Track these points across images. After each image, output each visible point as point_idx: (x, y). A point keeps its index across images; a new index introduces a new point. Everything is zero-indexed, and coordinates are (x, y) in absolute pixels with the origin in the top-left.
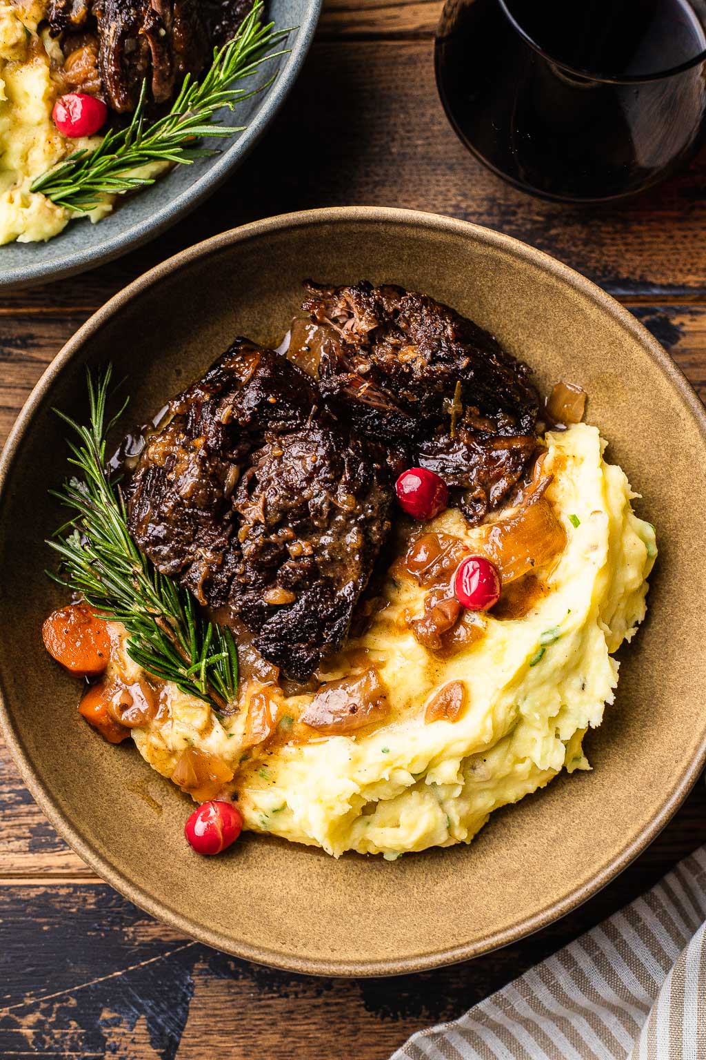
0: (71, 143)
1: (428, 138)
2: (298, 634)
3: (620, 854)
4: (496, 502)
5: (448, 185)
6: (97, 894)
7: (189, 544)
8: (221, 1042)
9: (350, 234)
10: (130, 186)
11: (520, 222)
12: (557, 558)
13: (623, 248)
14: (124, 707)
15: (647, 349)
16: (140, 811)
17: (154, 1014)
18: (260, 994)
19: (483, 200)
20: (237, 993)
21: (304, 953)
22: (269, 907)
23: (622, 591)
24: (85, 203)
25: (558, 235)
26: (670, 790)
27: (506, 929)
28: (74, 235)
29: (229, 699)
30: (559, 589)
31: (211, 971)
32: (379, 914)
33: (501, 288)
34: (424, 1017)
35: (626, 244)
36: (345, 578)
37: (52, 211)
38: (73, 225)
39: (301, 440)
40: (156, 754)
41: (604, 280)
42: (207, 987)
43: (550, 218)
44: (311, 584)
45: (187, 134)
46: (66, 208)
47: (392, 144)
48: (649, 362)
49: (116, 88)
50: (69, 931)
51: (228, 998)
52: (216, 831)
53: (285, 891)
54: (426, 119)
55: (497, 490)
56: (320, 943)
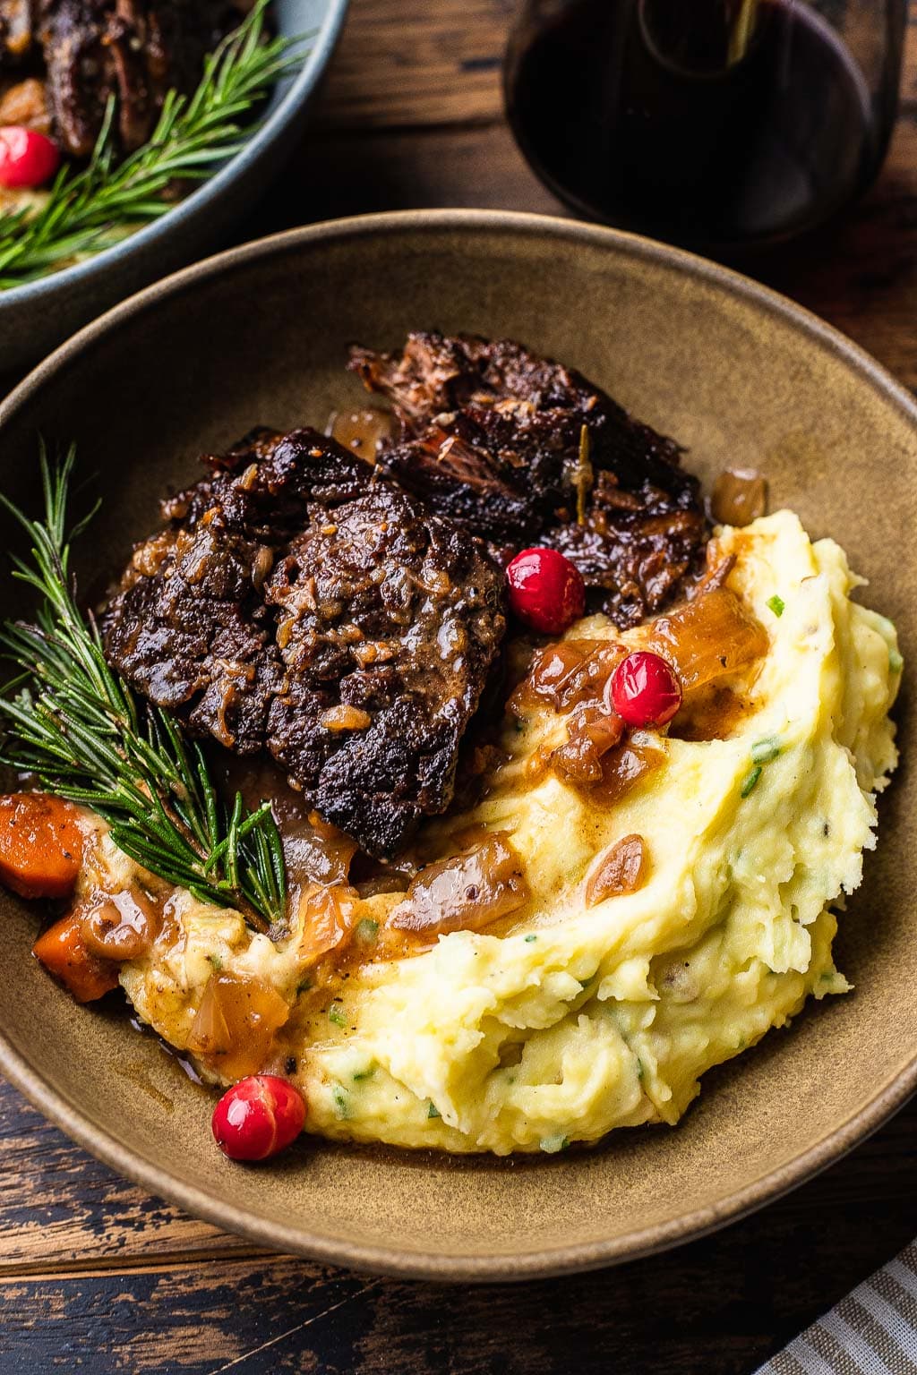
0: (10, 200)
2: (377, 775)
4: (656, 602)
7: (201, 658)
12: (758, 664)
14: (107, 926)
16: (138, 1101)
23: (862, 705)
29: (272, 916)
30: (769, 704)
36: (444, 695)
39: (362, 509)
40: (160, 1003)
44: (393, 700)
49: (72, 119)
52: (265, 1111)
55: (656, 586)
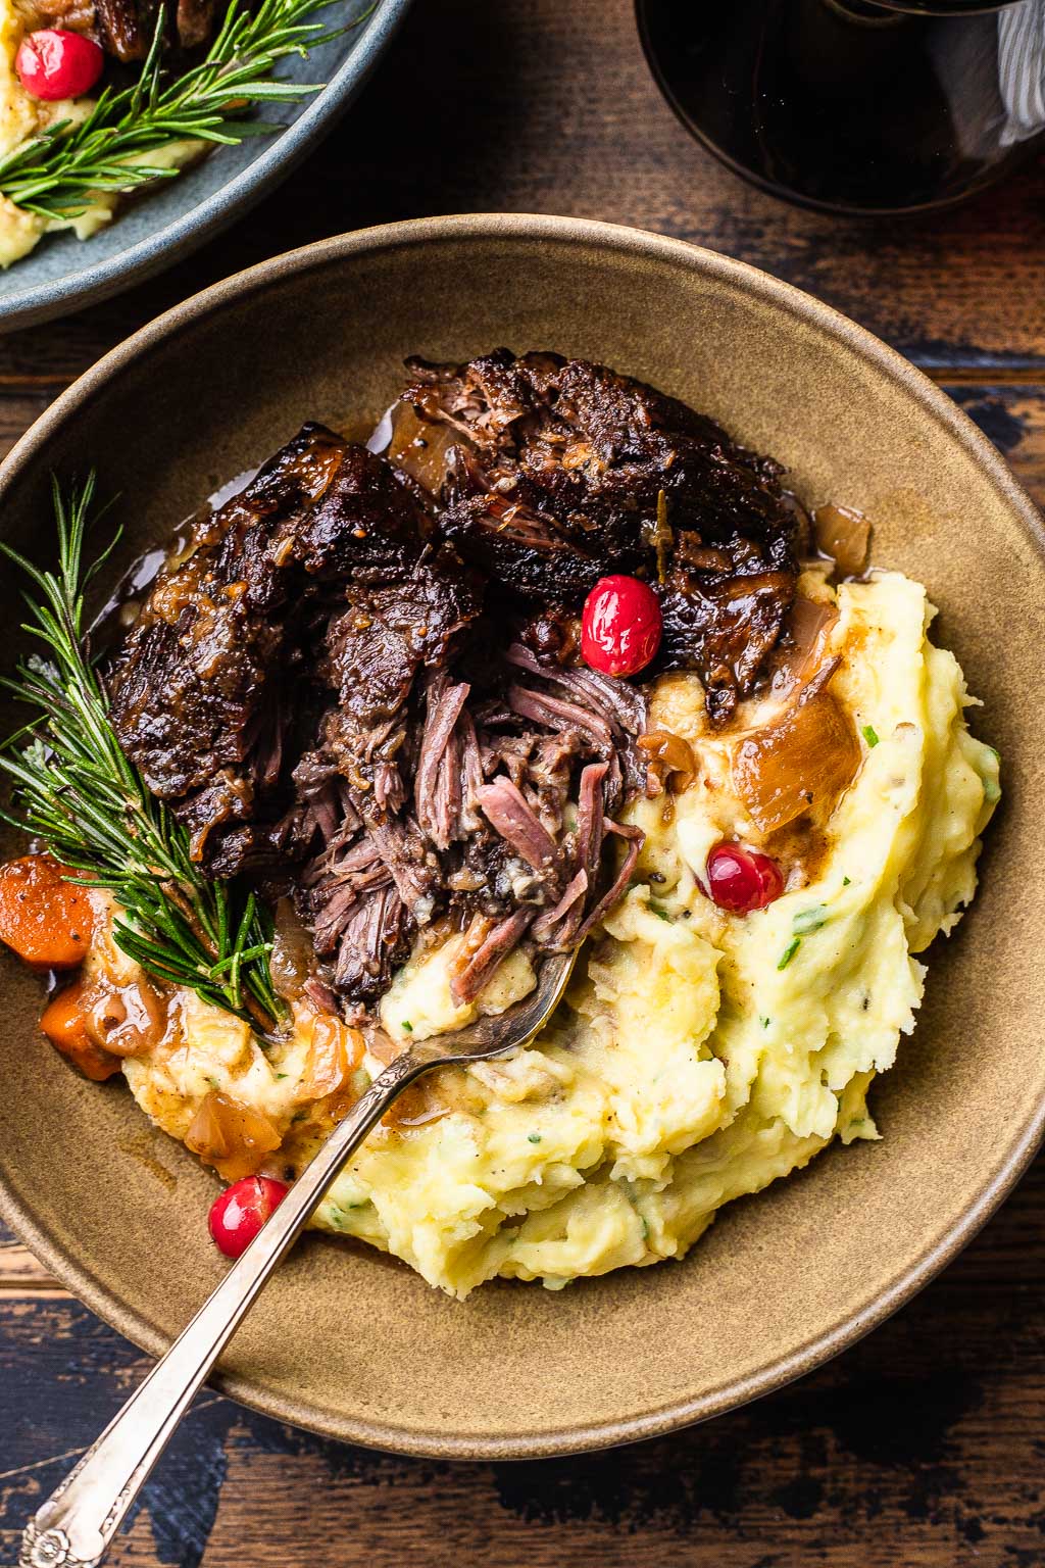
0: (45, 108)
1: (621, 112)
3: (912, 1267)
4: (747, 685)
5: (653, 185)
6: (74, 1316)
7: (203, 752)
8: (268, 1554)
9: (492, 258)
10: (140, 179)
11: (768, 248)
12: (842, 795)
13: (933, 292)
14: (111, 1023)
15: (968, 450)
16: (142, 1185)
17: (163, 1508)
18: (332, 1479)
19: (709, 212)
20: (295, 1477)
21: (398, 1419)
22: (345, 1343)
24: (68, 206)
25: (829, 269)
26: (994, 1164)
27: (724, 1387)
28: (51, 258)
29: (277, 1016)
31: (254, 1441)
32: (522, 1356)
33: (735, 349)
34: (595, 1519)
35: (938, 286)
37: (15, 218)
38: (49, 242)
39: (405, 599)
40: (159, 1101)
41: (903, 342)
42: (249, 1466)
43: (818, 243)
45: (232, 96)
46: (38, 215)
47: (564, 121)
48: (972, 470)
49: (118, 22)
50: (29, 1373)
51: (282, 1484)
53: (372, 1317)
54: (620, 82)
56: (425, 1403)
